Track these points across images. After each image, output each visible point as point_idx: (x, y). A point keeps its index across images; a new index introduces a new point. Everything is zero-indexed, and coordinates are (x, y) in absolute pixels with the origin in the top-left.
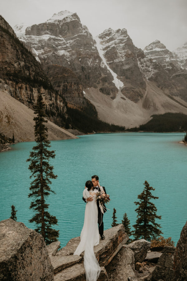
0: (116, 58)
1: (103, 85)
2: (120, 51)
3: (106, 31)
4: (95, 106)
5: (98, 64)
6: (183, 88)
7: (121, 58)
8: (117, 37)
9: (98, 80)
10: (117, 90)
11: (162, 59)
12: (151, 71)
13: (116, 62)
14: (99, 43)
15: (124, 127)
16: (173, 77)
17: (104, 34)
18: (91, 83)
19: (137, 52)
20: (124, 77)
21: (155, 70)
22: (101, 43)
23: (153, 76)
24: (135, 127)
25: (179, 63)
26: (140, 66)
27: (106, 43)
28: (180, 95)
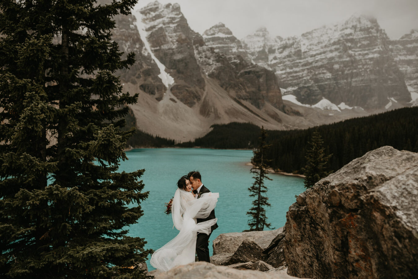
0: (164, 44)
1: (145, 80)
2: (170, 34)
3: (150, 4)
4: (133, 110)
5: (138, 50)
6: (253, 89)
7: (172, 43)
8: (166, 15)
9: (138, 73)
10: (165, 89)
11: (227, 48)
12: (212, 64)
13: (163, 49)
14: (141, 20)
15: (174, 141)
16: (241, 74)
17: (149, 8)
18: (127, 77)
19: (194, 37)
20: (175, 70)
21: (217, 64)
22: (144, 20)
23: (215, 71)
24: (188, 141)
25: (249, 56)
26: (197, 56)
27: (150, 21)
28: (250, 99)
